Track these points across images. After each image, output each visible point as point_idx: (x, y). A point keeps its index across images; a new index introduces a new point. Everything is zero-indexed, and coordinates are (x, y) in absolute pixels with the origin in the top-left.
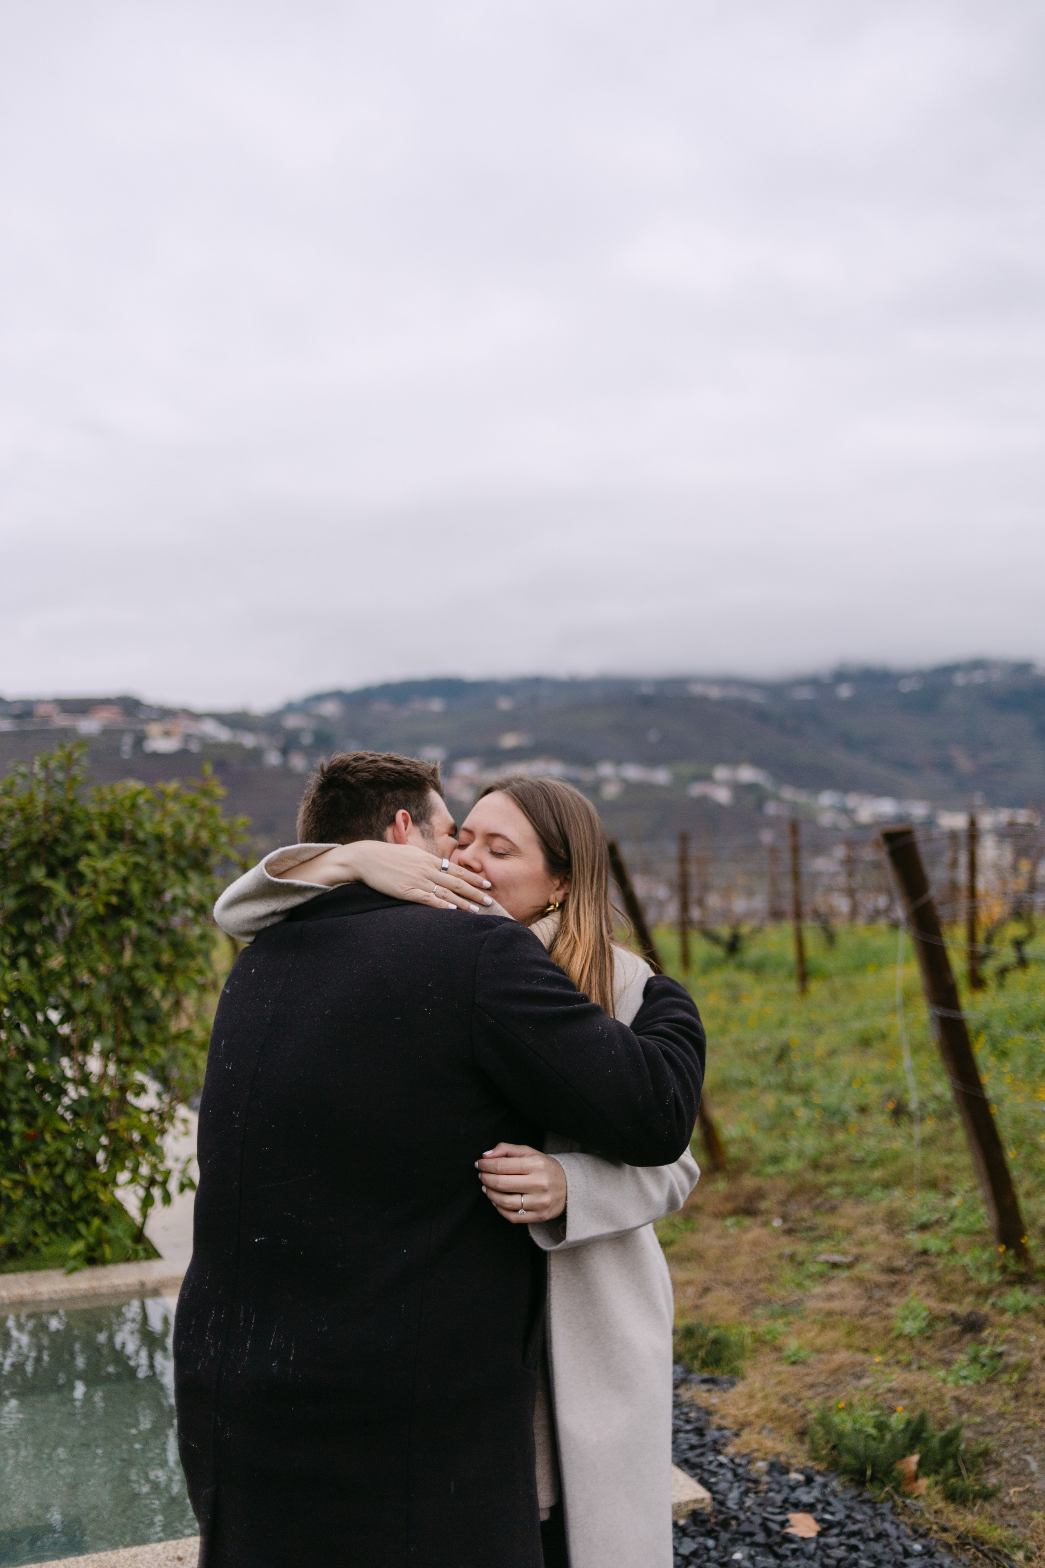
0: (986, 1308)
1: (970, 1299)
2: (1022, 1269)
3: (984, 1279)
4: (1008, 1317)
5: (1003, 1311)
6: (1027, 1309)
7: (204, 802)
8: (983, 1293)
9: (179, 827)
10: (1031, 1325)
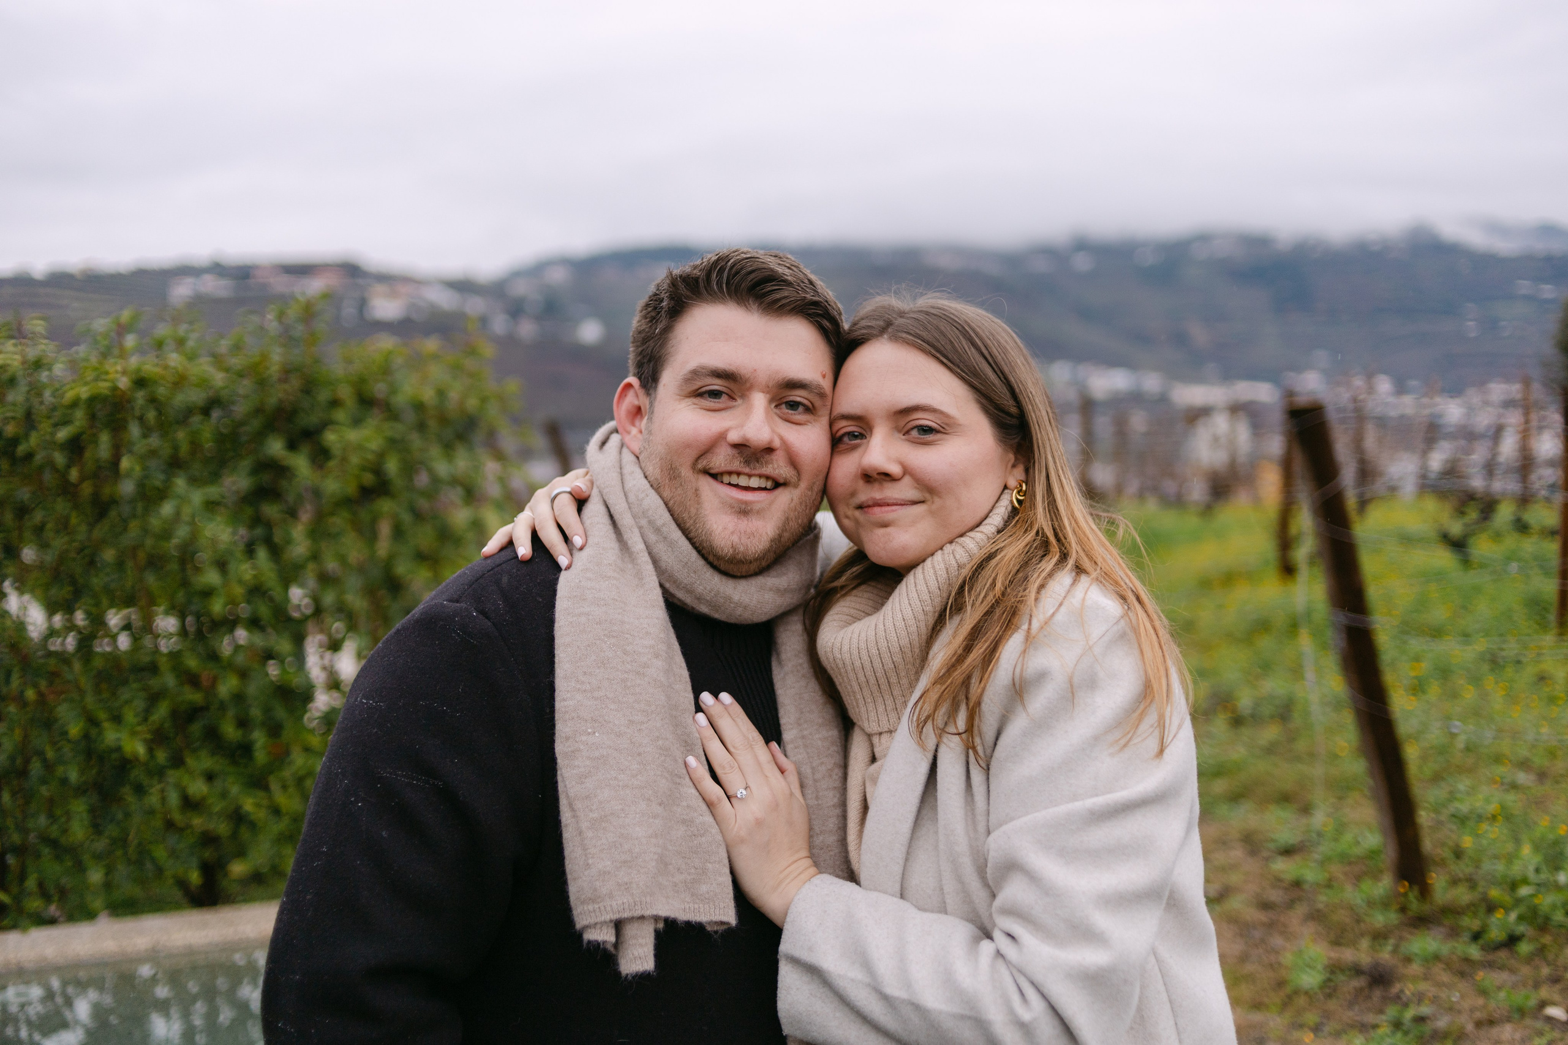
0: (1385, 955)
1: (1365, 943)
2: (1426, 908)
3: (1380, 919)
4: (1415, 968)
5: (1408, 960)
6: (1437, 957)
7: (469, 363)
8: (1379, 937)
9: (441, 393)
10: (1445, 977)
